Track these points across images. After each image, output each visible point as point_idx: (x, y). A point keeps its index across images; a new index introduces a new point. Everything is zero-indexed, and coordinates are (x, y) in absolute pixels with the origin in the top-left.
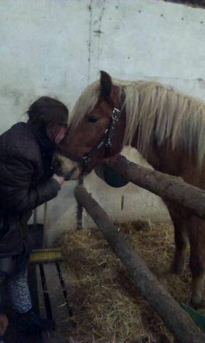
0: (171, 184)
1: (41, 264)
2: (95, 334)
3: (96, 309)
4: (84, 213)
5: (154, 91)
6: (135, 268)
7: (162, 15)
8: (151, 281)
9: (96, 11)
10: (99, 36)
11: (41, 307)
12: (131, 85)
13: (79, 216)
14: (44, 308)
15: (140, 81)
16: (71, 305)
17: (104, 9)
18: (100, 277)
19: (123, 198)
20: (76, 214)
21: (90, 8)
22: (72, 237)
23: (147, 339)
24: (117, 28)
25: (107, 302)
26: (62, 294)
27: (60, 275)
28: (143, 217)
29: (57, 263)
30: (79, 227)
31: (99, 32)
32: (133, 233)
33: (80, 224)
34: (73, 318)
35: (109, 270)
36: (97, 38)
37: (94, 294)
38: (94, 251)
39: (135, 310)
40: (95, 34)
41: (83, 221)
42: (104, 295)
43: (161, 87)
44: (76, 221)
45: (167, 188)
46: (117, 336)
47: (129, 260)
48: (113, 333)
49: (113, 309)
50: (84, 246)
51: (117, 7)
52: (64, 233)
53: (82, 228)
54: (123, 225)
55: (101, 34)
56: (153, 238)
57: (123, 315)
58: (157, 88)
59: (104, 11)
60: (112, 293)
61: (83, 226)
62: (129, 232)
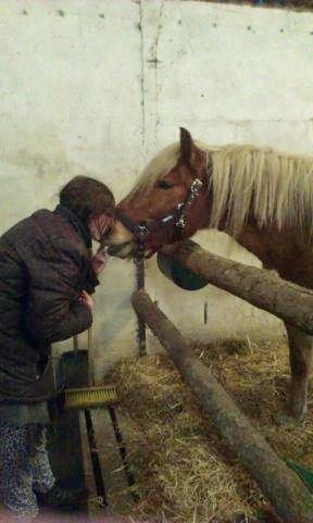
0: (258, 282)
1: (87, 410)
2: (165, 511)
3: (167, 474)
4: (148, 332)
5: (249, 157)
6: (219, 410)
7: (249, 28)
8: (243, 428)
9: (149, 30)
10: (156, 67)
11: (86, 473)
12: (219, 151)
13: (142, 336)
14: (91, 473)
15: (229, 146)
16: (132, 469)
17: (160, 27)
18: (174, 426)
19: (206, 305)
20: (136, 334)
21: (140, 28)
22: (131, 367)
23: (243, 517)
24: (182, 52)
25: (183, 463)
26: (118, 452)
27: (115, 426)
28: (238, 333)
29: (110, 407)
30: (142, 353)
31: (156, 61)
32: (224, 358)
33: (143, 348)
34: (134, 488)
35: (187, 415)
36: (153, 70)
37: (165, 452)
38: (165, 388)
39: (226, 474)
40: (149, 64)
41: (147, 343)
42: (179, 452)
43: (257, 151)
44: (136, 344)
45: (252, 287)
46: (199, 514)
47: (210, 398)
48: (193, 509)
49: (193, 473)
50: (150, 380)
51: (180, 22)
52: (119, 363)
53: (145, 354)
54: (209, 347)
55: (158, 65)
56: (254, 365)
57: (207, 482)
58: (252, 153)
59: (162, 30)
60: (192, 450)
61: (148, 350)
62: (218, 358)
